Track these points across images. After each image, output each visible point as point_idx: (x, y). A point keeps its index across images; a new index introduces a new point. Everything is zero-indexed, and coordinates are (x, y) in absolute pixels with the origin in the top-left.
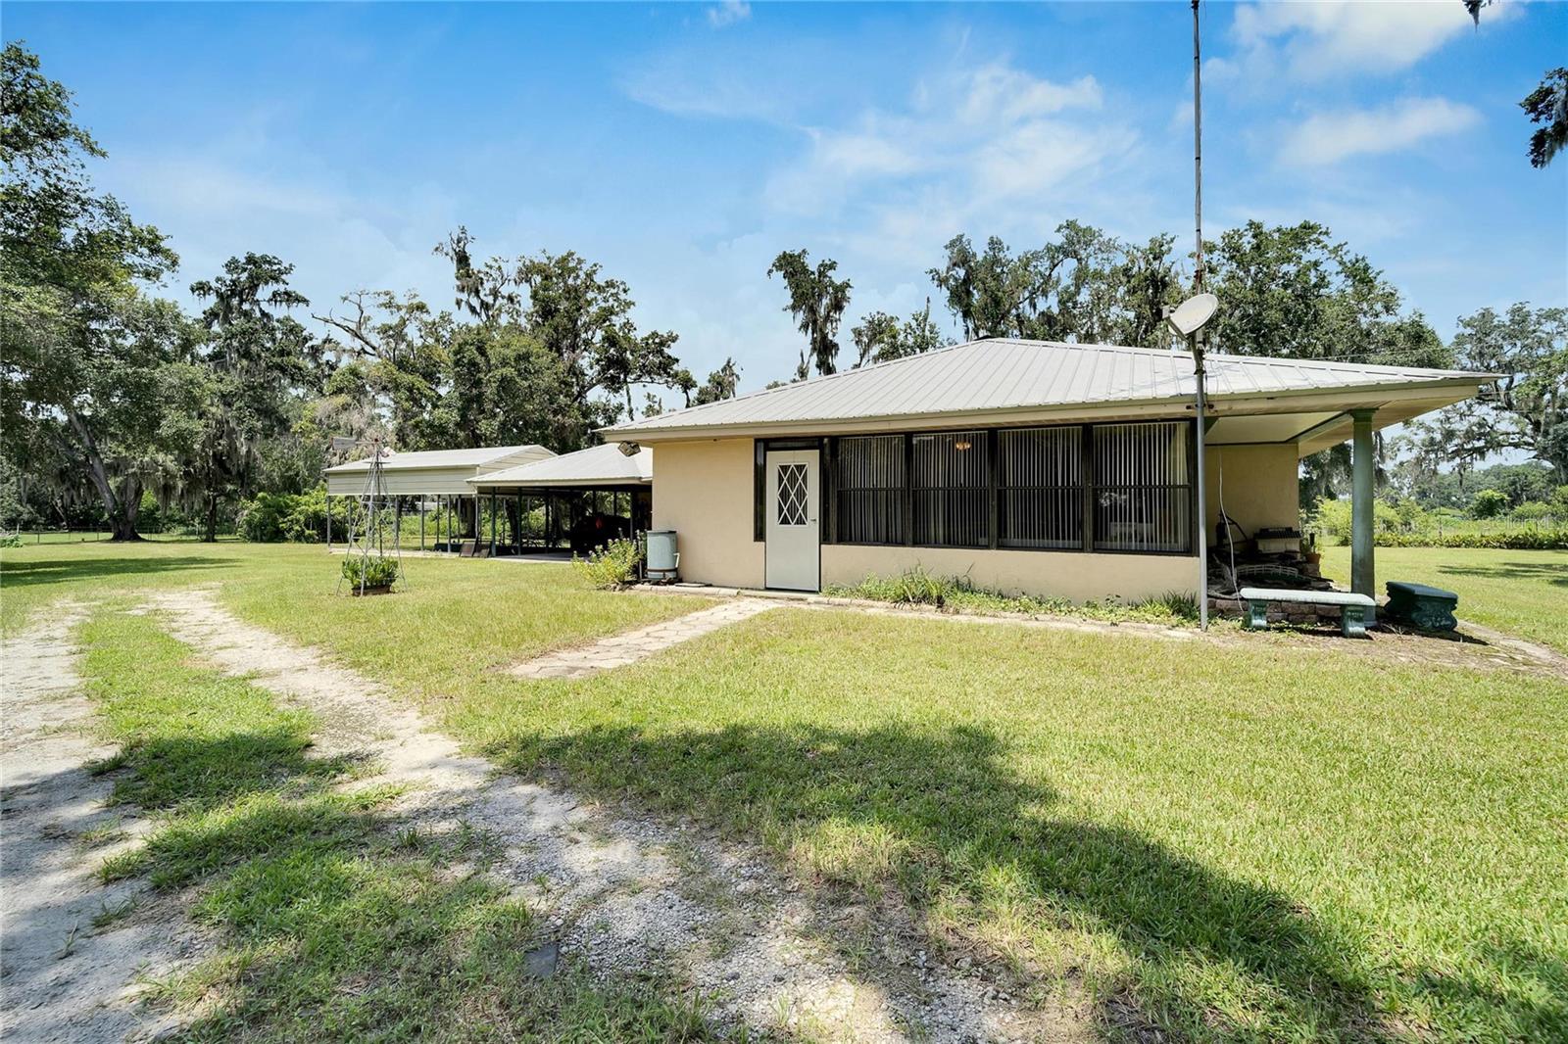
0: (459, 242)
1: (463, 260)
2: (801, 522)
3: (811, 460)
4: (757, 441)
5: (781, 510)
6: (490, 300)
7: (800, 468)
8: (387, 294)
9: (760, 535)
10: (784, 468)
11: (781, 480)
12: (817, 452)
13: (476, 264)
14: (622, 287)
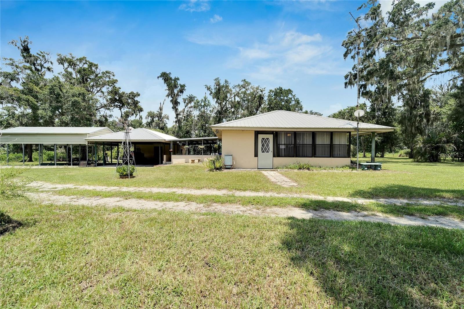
0: (25, 42)
1: (26, 49)
2: (268, 152)
3: (271, 137)
4: (255, 131)
5: (262, 149)
6: (39, 68)
7: (268, 139)
8: (11, 59)
9: (256, 155)
10: (263, 139)
11: (262, 141)
12: (272, 135)
13: (33, 52)
14: (112, 74)
